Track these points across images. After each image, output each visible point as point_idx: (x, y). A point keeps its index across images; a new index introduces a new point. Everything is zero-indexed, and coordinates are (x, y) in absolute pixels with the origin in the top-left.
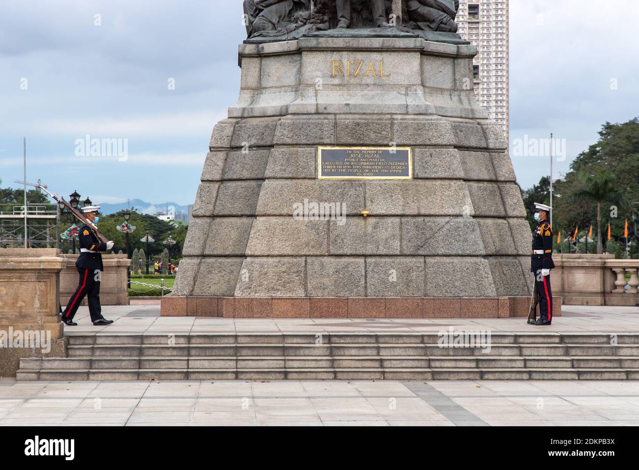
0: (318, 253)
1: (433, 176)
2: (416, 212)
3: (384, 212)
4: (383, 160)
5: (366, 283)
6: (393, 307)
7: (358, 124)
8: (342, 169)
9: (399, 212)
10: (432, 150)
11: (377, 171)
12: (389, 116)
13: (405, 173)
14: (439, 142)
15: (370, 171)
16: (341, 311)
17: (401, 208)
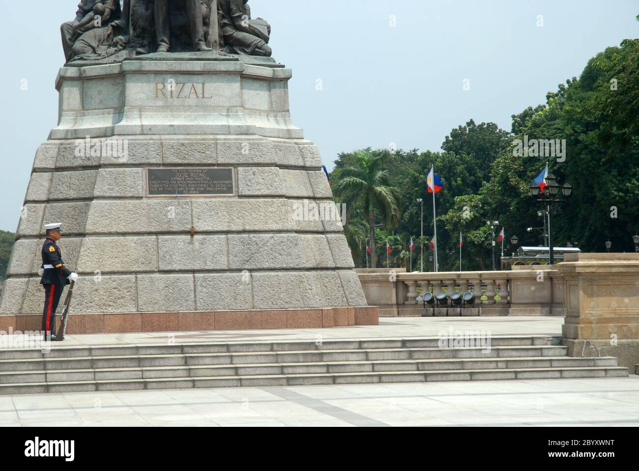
0: (148, 269)
1: (256, 193)
2: (241, 228)
3: (210, 229)
4: (208, 178)
5: (195, 296)
6: (222, 319)
7: (183, 145)
8: (169, 187)
9: (225, 229)
10: (255, 169)
11: (202, 189)
12: (211, 137)
13: (230, 190)
14: (261, 160)
15: (196, 190)
16: (172, 324)
17: (226, 224)
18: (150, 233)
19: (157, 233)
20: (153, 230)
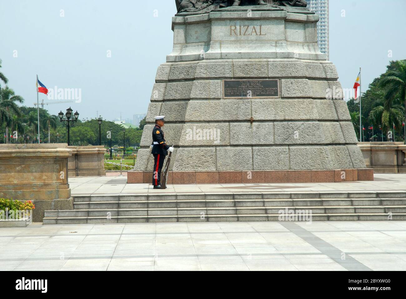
0: (223, 144)
1: (293, 96)
2: (282, 118)
3: (263, 118)
4: (262, 86)
5: (253, 161)
6: (270, 176)
7: (247, 65)
8: (237, 92)
9: (273, 119)
10: (292, 80)
11: (258, 93)
12: (265, 60)
13: (276, 94)
14: (297, 75)
15: (254, 94)
16: (238, 179)
17: (273, 116)
18: (225, 121)
19: (229, 121)
20: (227, 119)
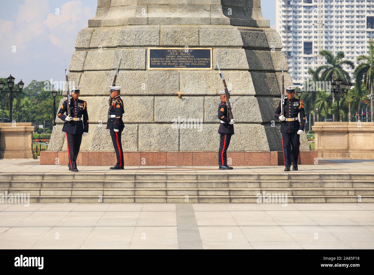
0: (147, 121)
1: (227, 68)
2: (215, 93)
3: (193, 93)
4: (193, 56)
5: (179, 141)
6: (198, 158)
7: (175, 32)
8: (164, 63)
9: (204, 93)
10: (227, 49)
11: (188, 64)
12: (197, 26)
13: (208, 65)
14: (232, 44)
15: (184, 64)
16: (162, 160)
17: (204, 90)
18: (149, 95)
19: (154, 95)
20: (150, 93)
